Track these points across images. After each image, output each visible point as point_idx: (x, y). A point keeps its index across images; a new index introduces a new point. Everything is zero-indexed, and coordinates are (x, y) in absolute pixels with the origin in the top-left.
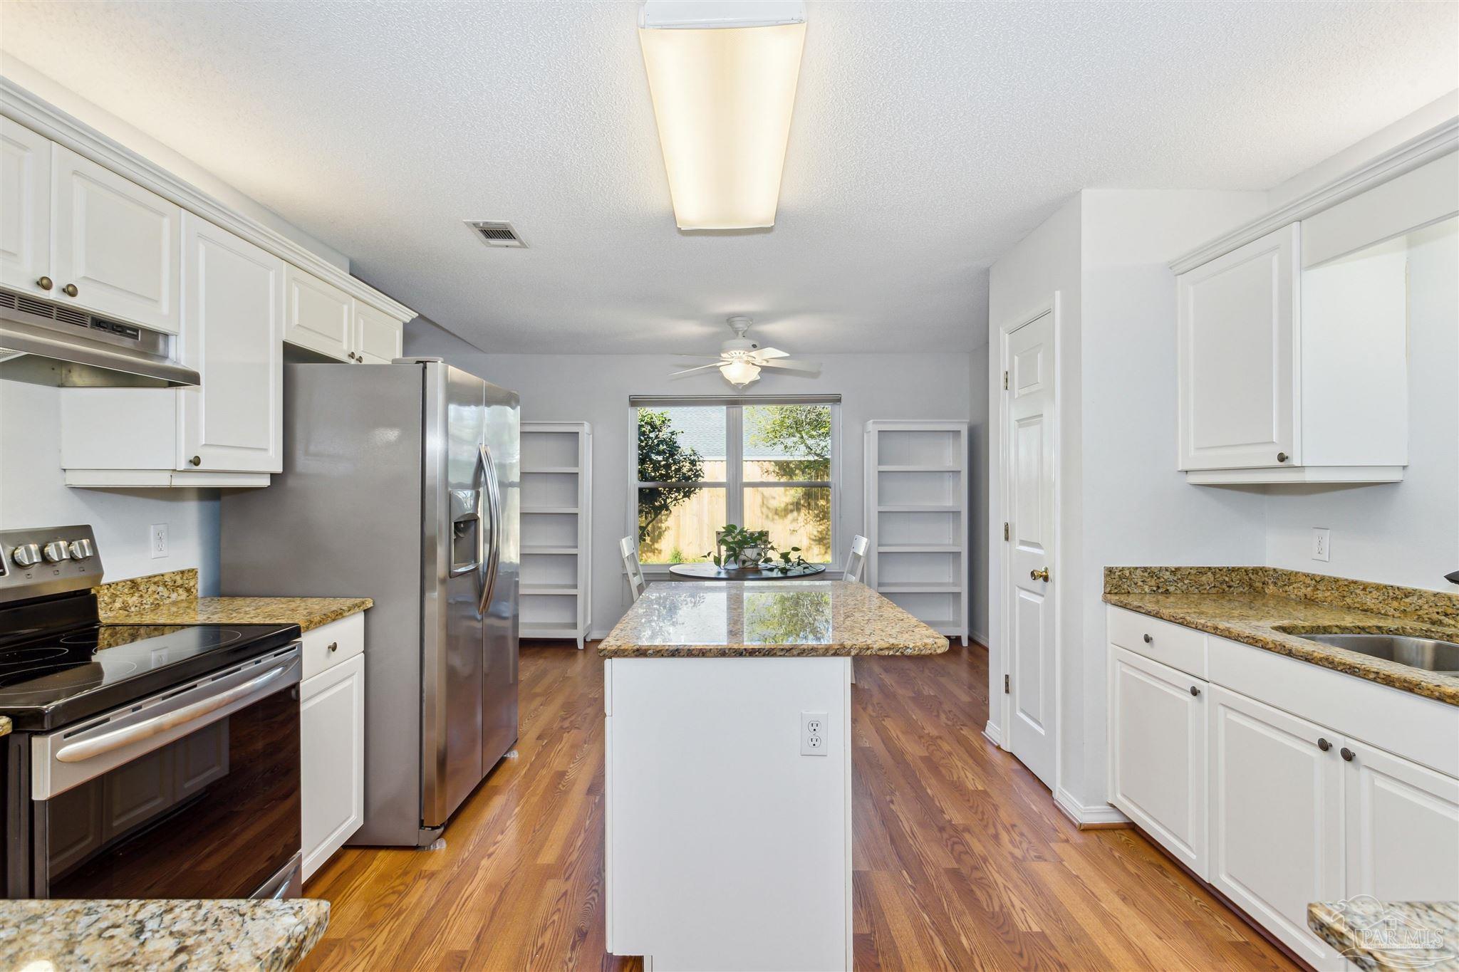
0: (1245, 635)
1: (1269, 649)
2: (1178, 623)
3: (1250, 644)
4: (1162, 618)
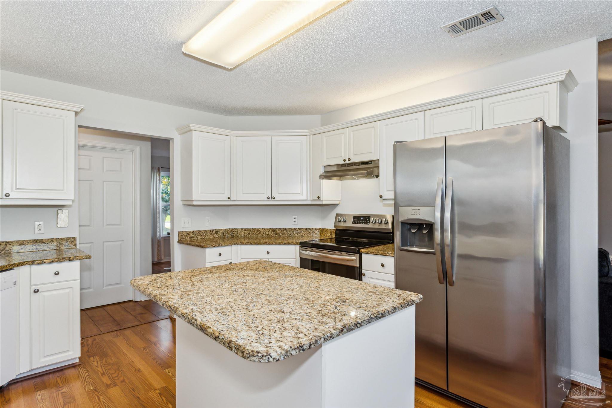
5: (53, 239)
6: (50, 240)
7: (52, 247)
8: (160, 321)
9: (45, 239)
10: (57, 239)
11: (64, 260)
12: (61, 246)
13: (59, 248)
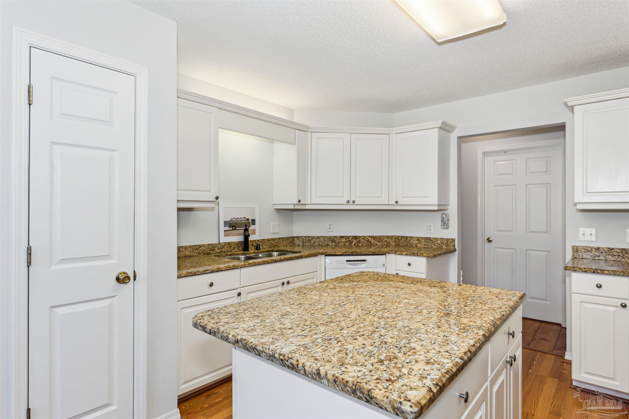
0: (261, 262)
1: (270, 263)
2: (232, 269)
3: (263, 264)
4: (221, 271)
5: (437, 238)
6: (436, 239)
7: (437, 245)
8: (548, 354)
9: (432, 238)
10: (440, 238)
11: (413, 254)
12: (443, 245)
13: (442, 247)
